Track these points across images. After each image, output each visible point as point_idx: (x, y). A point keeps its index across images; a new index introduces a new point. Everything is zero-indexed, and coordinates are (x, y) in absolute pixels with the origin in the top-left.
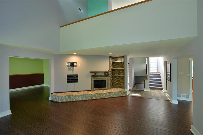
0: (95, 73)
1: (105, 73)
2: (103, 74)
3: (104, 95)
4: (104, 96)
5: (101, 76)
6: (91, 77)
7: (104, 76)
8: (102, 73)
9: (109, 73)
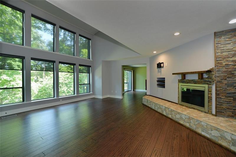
0: (184, 75)
1: (201, 74)
2: (196, 77)
3: (178, 116)
4: (177, 118)
5: (195, 82)
6: (179, 81)
7: (201, 82)
8: (194, 75)
9: (214, 76)
